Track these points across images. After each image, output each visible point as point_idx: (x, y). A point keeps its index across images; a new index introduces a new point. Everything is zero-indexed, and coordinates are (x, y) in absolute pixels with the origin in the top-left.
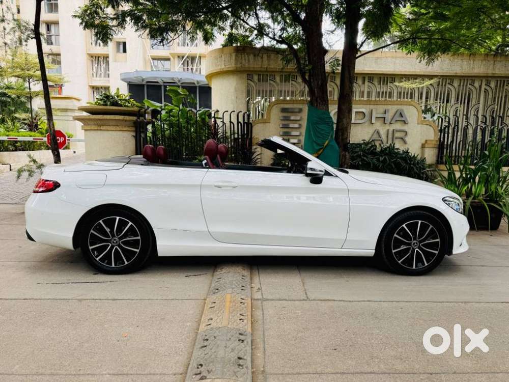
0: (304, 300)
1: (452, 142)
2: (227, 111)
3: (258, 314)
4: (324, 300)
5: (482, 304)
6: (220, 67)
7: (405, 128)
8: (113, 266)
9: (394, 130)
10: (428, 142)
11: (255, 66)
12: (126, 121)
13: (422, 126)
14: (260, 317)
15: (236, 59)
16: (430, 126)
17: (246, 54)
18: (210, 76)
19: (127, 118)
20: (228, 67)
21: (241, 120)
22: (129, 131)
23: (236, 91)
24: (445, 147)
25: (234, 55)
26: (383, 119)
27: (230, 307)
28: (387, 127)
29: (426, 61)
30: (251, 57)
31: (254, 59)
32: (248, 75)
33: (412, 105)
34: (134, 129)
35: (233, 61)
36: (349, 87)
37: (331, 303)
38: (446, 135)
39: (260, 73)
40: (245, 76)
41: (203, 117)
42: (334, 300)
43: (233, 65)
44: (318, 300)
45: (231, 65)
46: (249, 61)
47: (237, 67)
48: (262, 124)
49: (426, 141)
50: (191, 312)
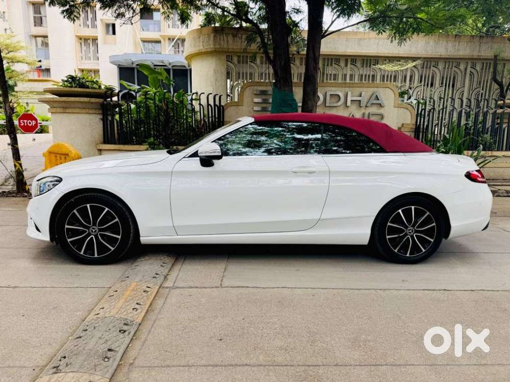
0: (216, 287)
1: (428, 126)
2: (204, 93)
3: (159, 302)
4: (237, 287)
6: (198, 49)
7: (381, 111)
9: (369, 113)
10: (404, 126)
11: (235, 47)
12: (92, 103)
13: (399, 109)
14: (159, 307)
15: (214, 39)
16: (407, 109)
17: (224, 34)
18: (190, 58)
19: (93, 100)
20: (207, 49)
22: (96, 114)
23: (215, 73)
24: (421, 130)
25: (212, 35)
26: (359, 102)
27: (129, 296)
28: (363, 111)
29: (397, 41)
30: (230, 38)
31: (234, 40)
32: (227, 56)
33: (389, 88)
34: (101, 112)
35: (211, 42)
36: (314, 68)
37: (241, 290)
38: (422, 119)
39: (239, 54)
40: (224, 57)
42: (248, 287)
43: (212, 46)
44: (231, 287)
45: (210, 46)
46: (228, 42)
47: (216, 48)
48: (235, 107)
49: (403, 125)
50: (90, 300)
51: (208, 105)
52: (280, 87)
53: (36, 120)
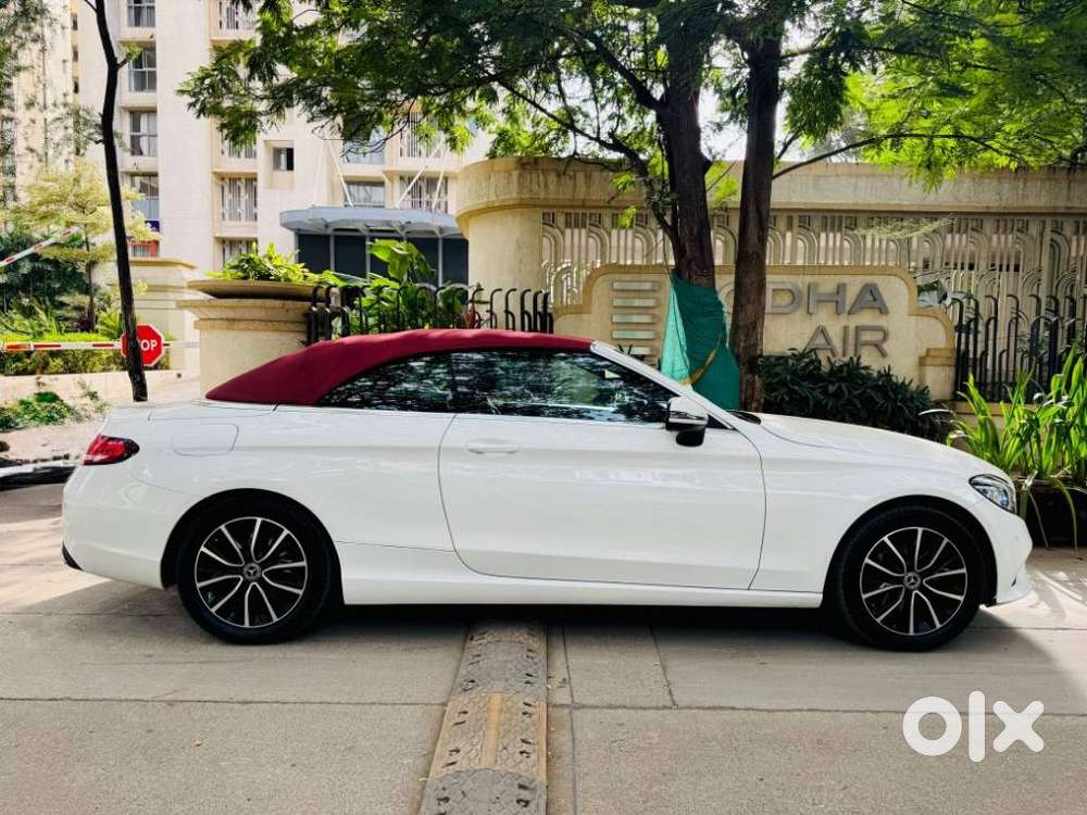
0: (665, 707)
1: (985, 353)
2: (500, 290)
3: (562, 739)
4: (709, 708)
5: (1068, 718)
6: (485, 200)
7: (882, 322)
8: (247, 625)
9: (857, 327)
10: (932, 353)
11: (561, 197)
12: (287, 310)
13: (919, 318)
14: (567, 748)
15: (519, 182)
16: (936, 318)
17: (540, 172)
18: (468, 216)
19: (289, 304)
20: (504, 200)
21: (529, 307)
22: (293, 331)
23: (519, 246)
24: (971, 363)
25: (515, 174)
26: (834, 304)
27: (499, 724)
28: (843, 321)
29: (921, 183)
30: (552, 177)
31: (559, 181)
32: (544, 214)
33: (896, 275)
34: (304, 327)
35: (514, 187)
36: (759, 238)
37: (726, 715)
38: (971, 337)
39: (566, 210)
40: (538, 215)
41: (450, 301)
42: (733, 709)
43: (514, 196)
44: (697, 708)
45: (512, 194)
46: (546, 186)
47: (522, 199)
48: (573, 316)
49: (928, 350)
50: (414, 733)
51: (523, 312)
52: (690, 277)
53: (158, 339)
